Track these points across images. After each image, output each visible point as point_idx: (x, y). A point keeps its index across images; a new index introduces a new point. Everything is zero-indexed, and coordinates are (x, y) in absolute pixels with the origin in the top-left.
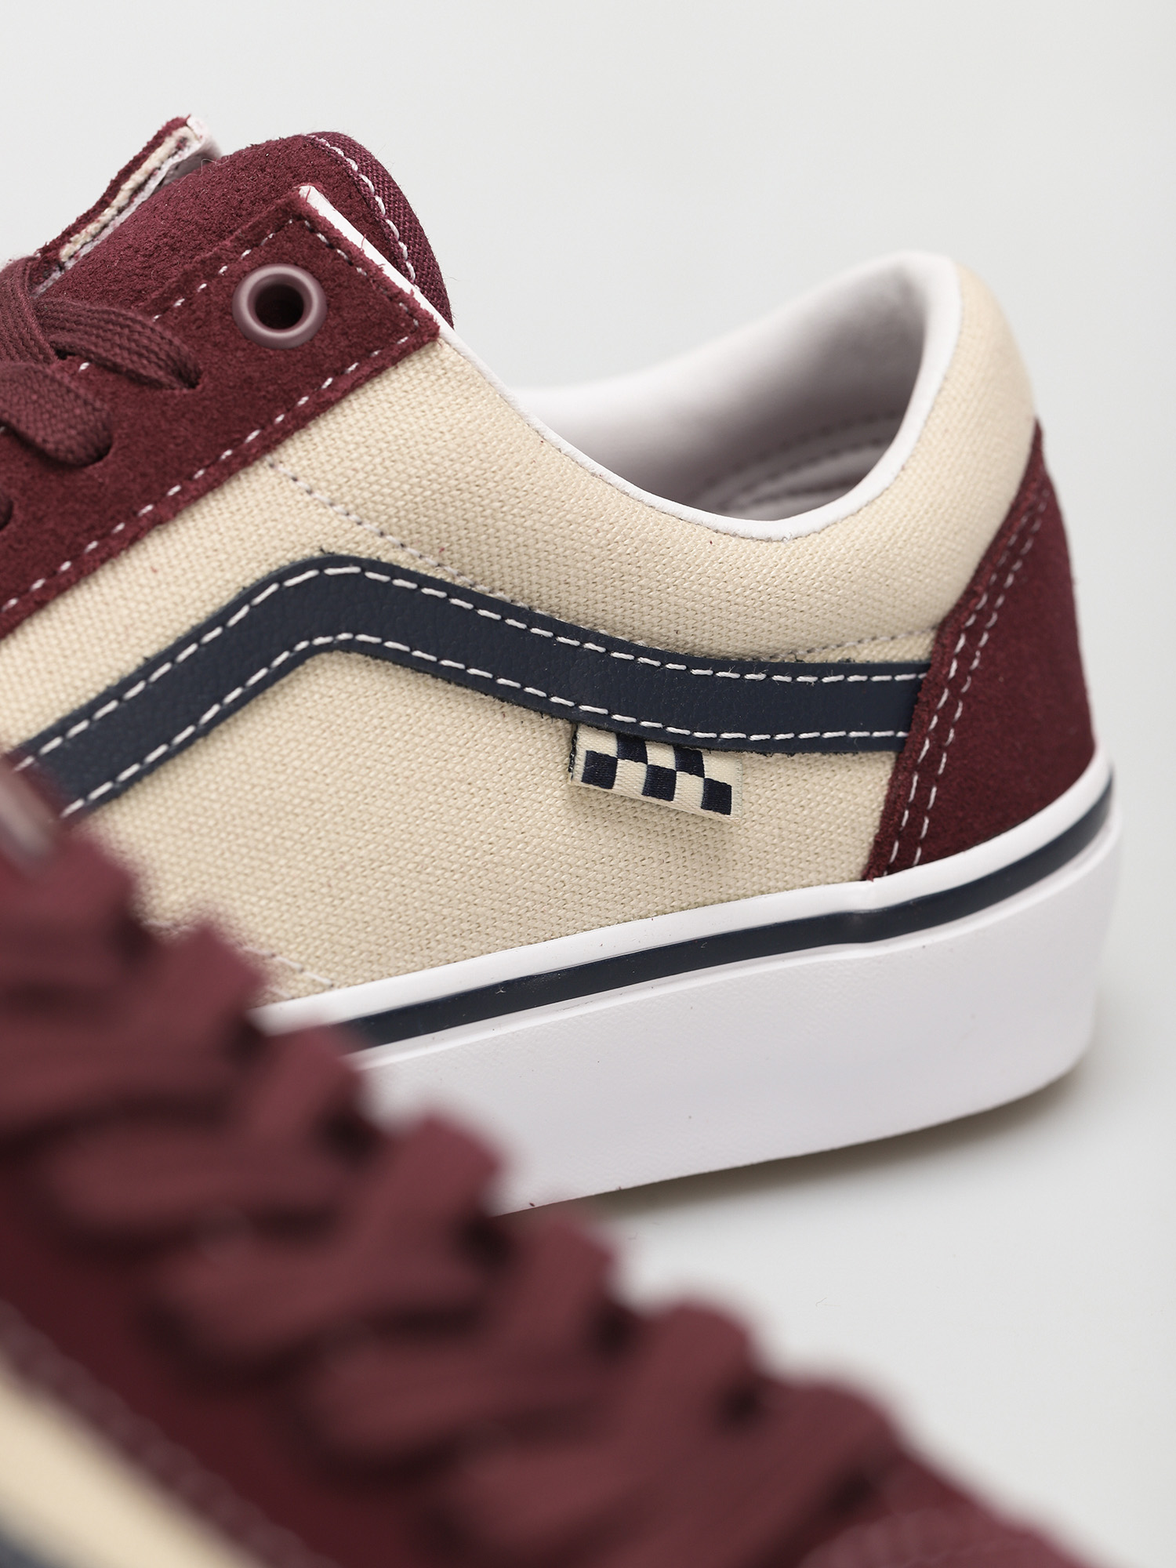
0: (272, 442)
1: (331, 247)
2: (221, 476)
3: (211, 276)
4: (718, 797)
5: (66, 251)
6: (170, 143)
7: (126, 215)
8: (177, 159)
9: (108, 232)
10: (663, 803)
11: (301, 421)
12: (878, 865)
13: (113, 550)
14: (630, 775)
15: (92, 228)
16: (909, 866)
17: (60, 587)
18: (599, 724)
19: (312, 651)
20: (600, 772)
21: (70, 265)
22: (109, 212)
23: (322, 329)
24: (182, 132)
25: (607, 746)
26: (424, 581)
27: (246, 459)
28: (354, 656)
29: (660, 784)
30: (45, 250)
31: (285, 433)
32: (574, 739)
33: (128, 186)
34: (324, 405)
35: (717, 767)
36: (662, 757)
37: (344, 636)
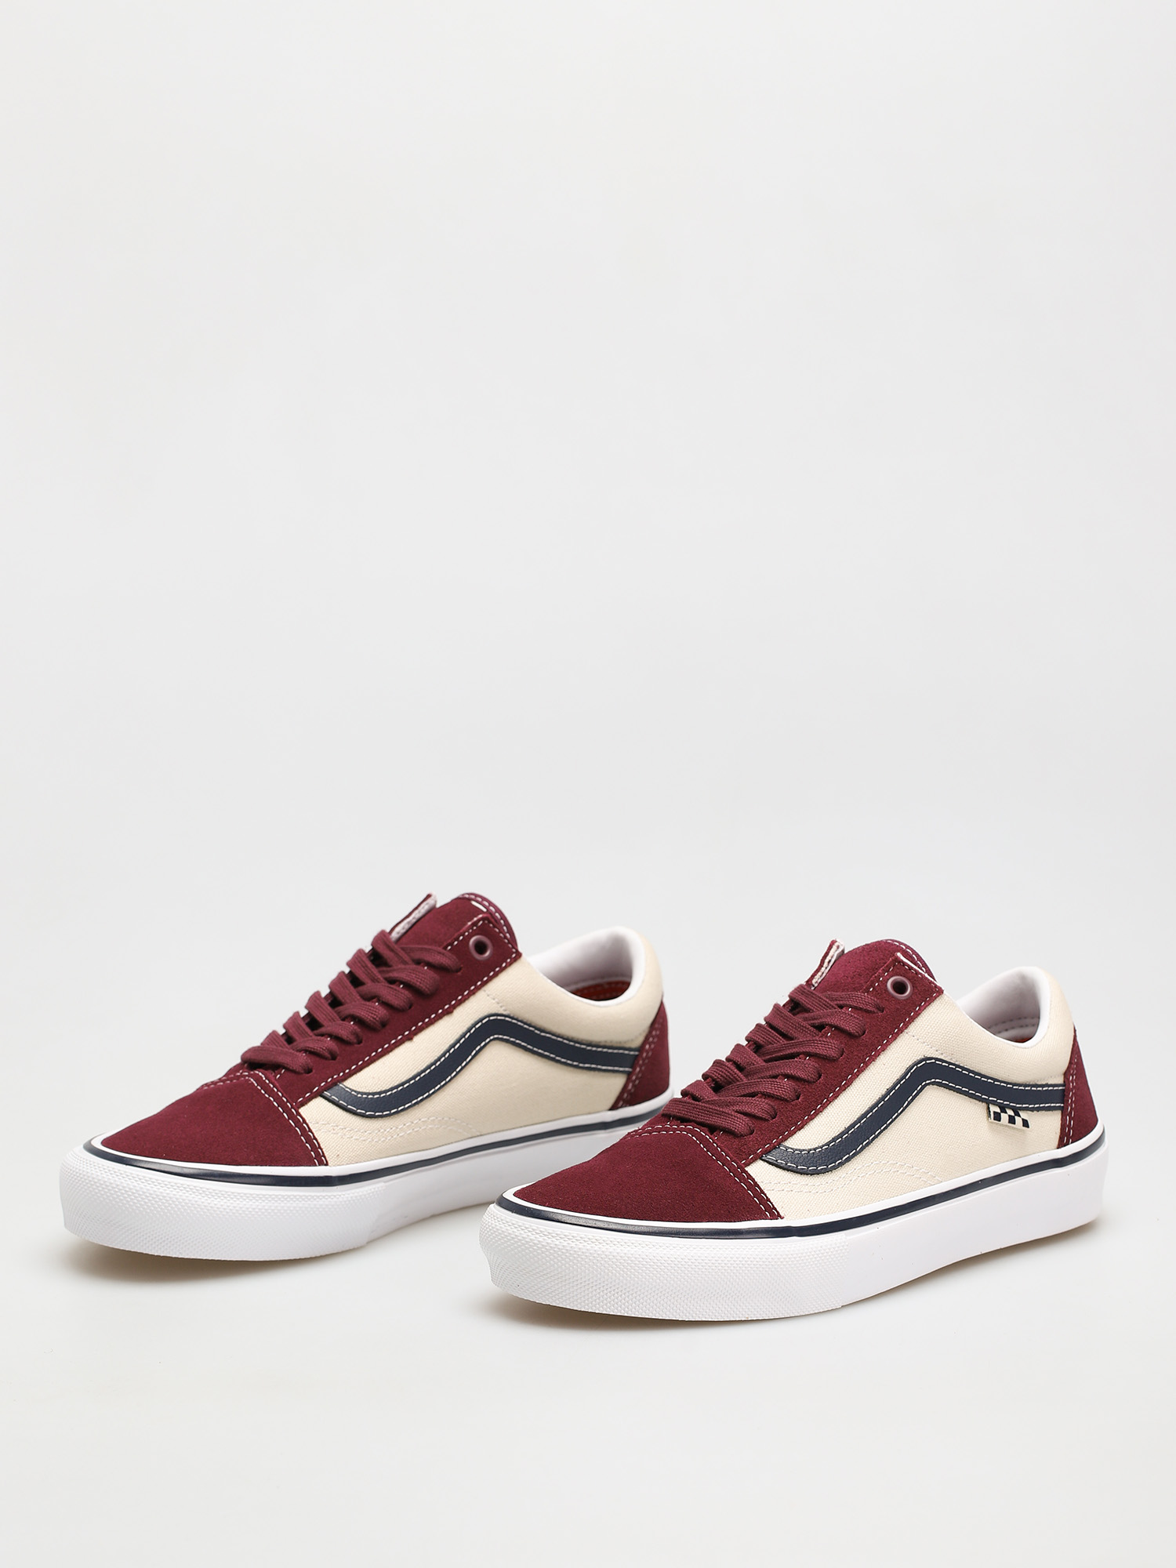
0: (906, 1026)
1: (910, 970)
2: (896, 1036)
3: (878, 981)
4: (1025, 1124)
5: (814, 981)
6: (834, 947)
7: (828, 969)
8: (838, 952)
9: (824, 975)
10: (1013, 1125)
11: (912, 1019)
12: (1062, 1144)
13: (873, 1059)
14: (1005, 1117)
15: (820, 974)
16: (1068, 1144)
17: (861, 1071)
18: (994, 1103)
19: (926, 1085)
20: (997, 1117)
21: (816, 985)
22: (823, 969)
23: (913, 993)
24: (836, 944)
25: (998, 1110)
26: (950, 1063)
27: (901, 1031)
28: (935, 1086)
29: (1012, 1120)
30: (807, 982)
31: (910, 1023)
32: (988, 1108)
33: (827, 961)
34: (917, 1014)
35: (1024, 1115)
36: (1010, 1112)
37: (933, 1080)
